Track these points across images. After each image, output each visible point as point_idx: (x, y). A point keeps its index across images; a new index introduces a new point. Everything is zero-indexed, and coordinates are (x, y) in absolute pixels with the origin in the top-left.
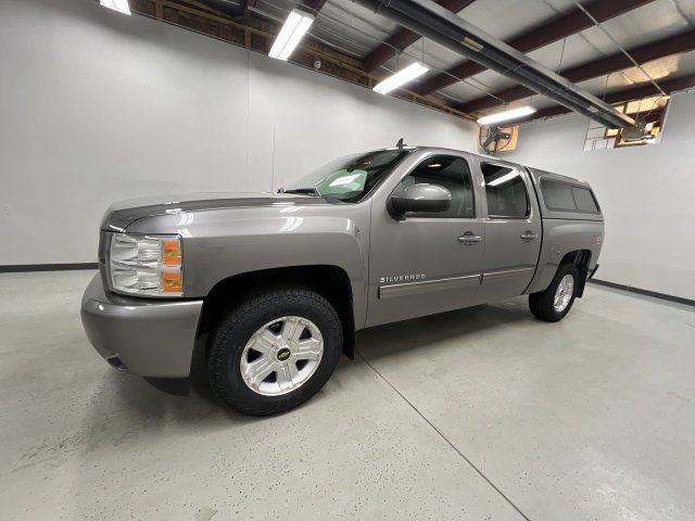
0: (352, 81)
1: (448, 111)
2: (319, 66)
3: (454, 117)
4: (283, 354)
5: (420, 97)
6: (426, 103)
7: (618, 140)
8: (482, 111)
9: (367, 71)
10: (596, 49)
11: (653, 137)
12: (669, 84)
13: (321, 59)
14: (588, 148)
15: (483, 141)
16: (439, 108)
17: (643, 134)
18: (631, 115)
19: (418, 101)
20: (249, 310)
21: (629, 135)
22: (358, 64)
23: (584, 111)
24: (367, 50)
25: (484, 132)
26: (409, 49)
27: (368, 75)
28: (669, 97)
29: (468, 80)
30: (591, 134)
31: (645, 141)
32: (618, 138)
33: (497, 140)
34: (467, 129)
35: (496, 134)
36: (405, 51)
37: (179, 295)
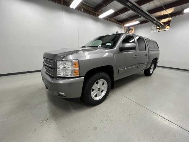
0: (91, 14)
1: (117, 23)
2: (83, 10)
3: (118, 25)
4: (99, 89)
5: (110, 19)
6: (111, 21)
7: (159, 30)
8: (125, 23)
9: (96, 12)
10: (156, 5)
11: (168, 28)
12: (172, 15)
13: (83, 8)
14: (152, 32)
15: (126, 31)
16: (114, 22)
17: (165, 28)
18: (162, 23)
19: (109, 20)
20: (93, 78)
21: (162, 28)
22: (93, 9)
23: (153, 22)
24: (96, 5)
25: (126, 29)
26: (108, 5)
27: (96, 13)
28: (171, 18)
29: (123, 14)
30: (153, 28)
31: (166, 30)
32: (159, 29)
33: (129, 30)
34: (121, 28)
35: (129, 29)
36: (107, 6)
37: (78, 76)
